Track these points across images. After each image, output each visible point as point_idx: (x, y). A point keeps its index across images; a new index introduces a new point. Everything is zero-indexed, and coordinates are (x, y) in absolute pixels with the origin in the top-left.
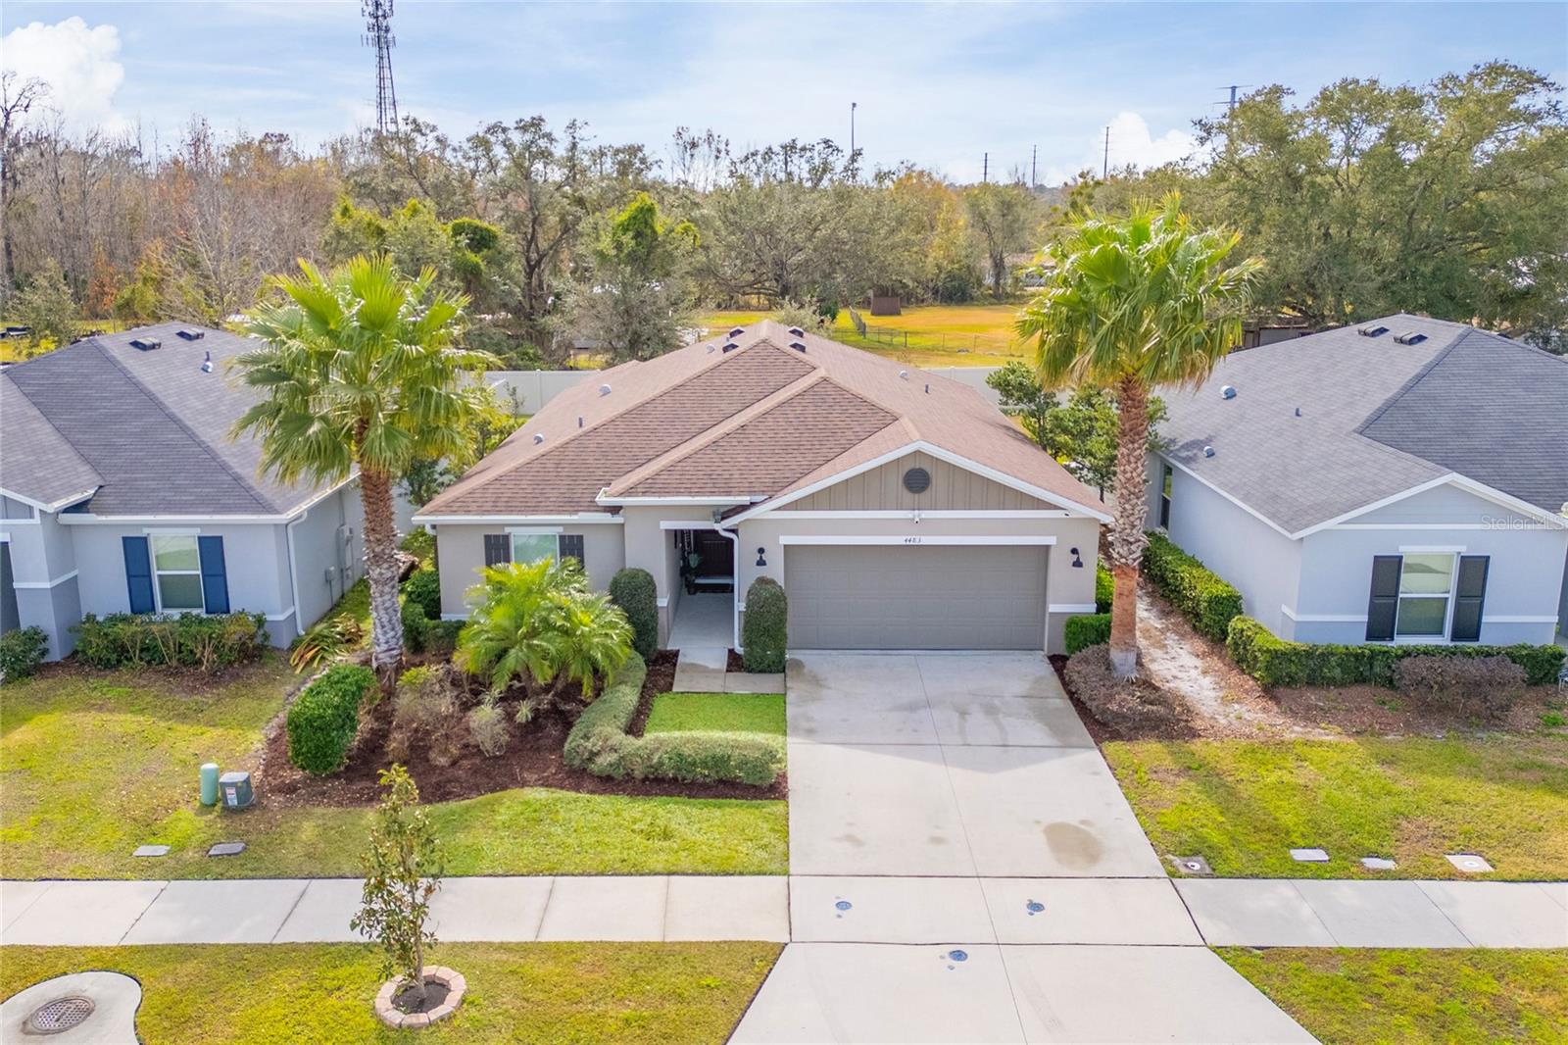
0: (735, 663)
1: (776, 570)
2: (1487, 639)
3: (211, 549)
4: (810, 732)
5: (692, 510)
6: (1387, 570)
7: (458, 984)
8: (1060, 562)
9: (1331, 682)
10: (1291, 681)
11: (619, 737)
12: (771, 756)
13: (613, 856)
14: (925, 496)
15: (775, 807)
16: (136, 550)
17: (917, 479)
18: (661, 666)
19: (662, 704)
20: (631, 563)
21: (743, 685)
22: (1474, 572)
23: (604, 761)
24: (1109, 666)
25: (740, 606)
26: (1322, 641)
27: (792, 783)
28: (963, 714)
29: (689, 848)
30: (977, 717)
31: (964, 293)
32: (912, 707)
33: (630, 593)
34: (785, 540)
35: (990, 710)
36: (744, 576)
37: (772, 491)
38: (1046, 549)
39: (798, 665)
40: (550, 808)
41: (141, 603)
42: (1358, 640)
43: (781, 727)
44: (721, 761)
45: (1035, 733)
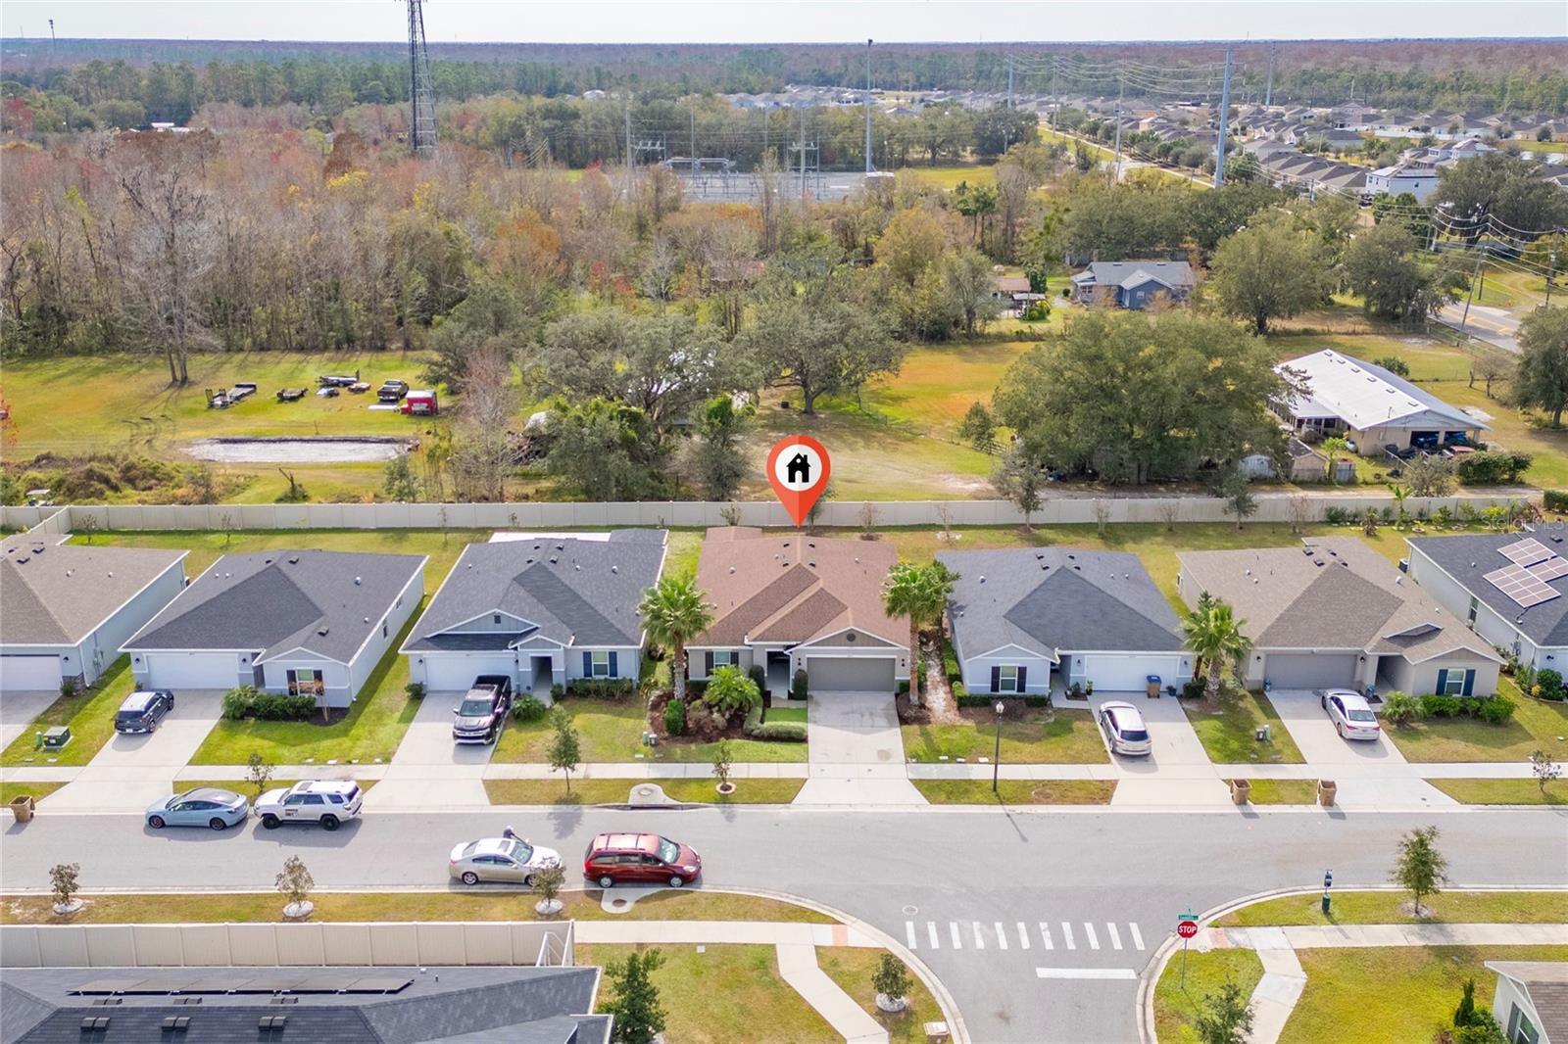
0: (791, 697)
1: (804, 667)
2: (1028, 692)
3: (613, 656)
4: (815, 722)
5: (775, 646)
6: (996, 671)
7: (734, 787)
8: (898, 664)
9: (977, 705)
10: (965, 705)
11: (759, 725)
12: (803, 730)
13: (762, 758)
14: (854, 642)
15: (804, 745)
16: (587, 656)
17: (851, 637)
18: (766, 696)
19: (769, 712)
20: (755, 663)
21: (795, 705)
22: (1022, 671)
23: (756, 732)
24: (909, 700)
25: (792, 677)
26: (975, 693)
27: (809, 739)
28: (862, 715)
29: (782, 756)
30: (867, 717)
31: (943, 334)
32: (847, 713)
33: (755, 674)
34: (808, 656)
35: (871, 714)
36: (793, 667)
37: (804, 639)
38: (894, 660)
39: (812, 697)
40: (742, 745)
41: (588, 673)
42: (988, 692)
43: (806, 720)
44: (789, 733)
45: (883, 722)
